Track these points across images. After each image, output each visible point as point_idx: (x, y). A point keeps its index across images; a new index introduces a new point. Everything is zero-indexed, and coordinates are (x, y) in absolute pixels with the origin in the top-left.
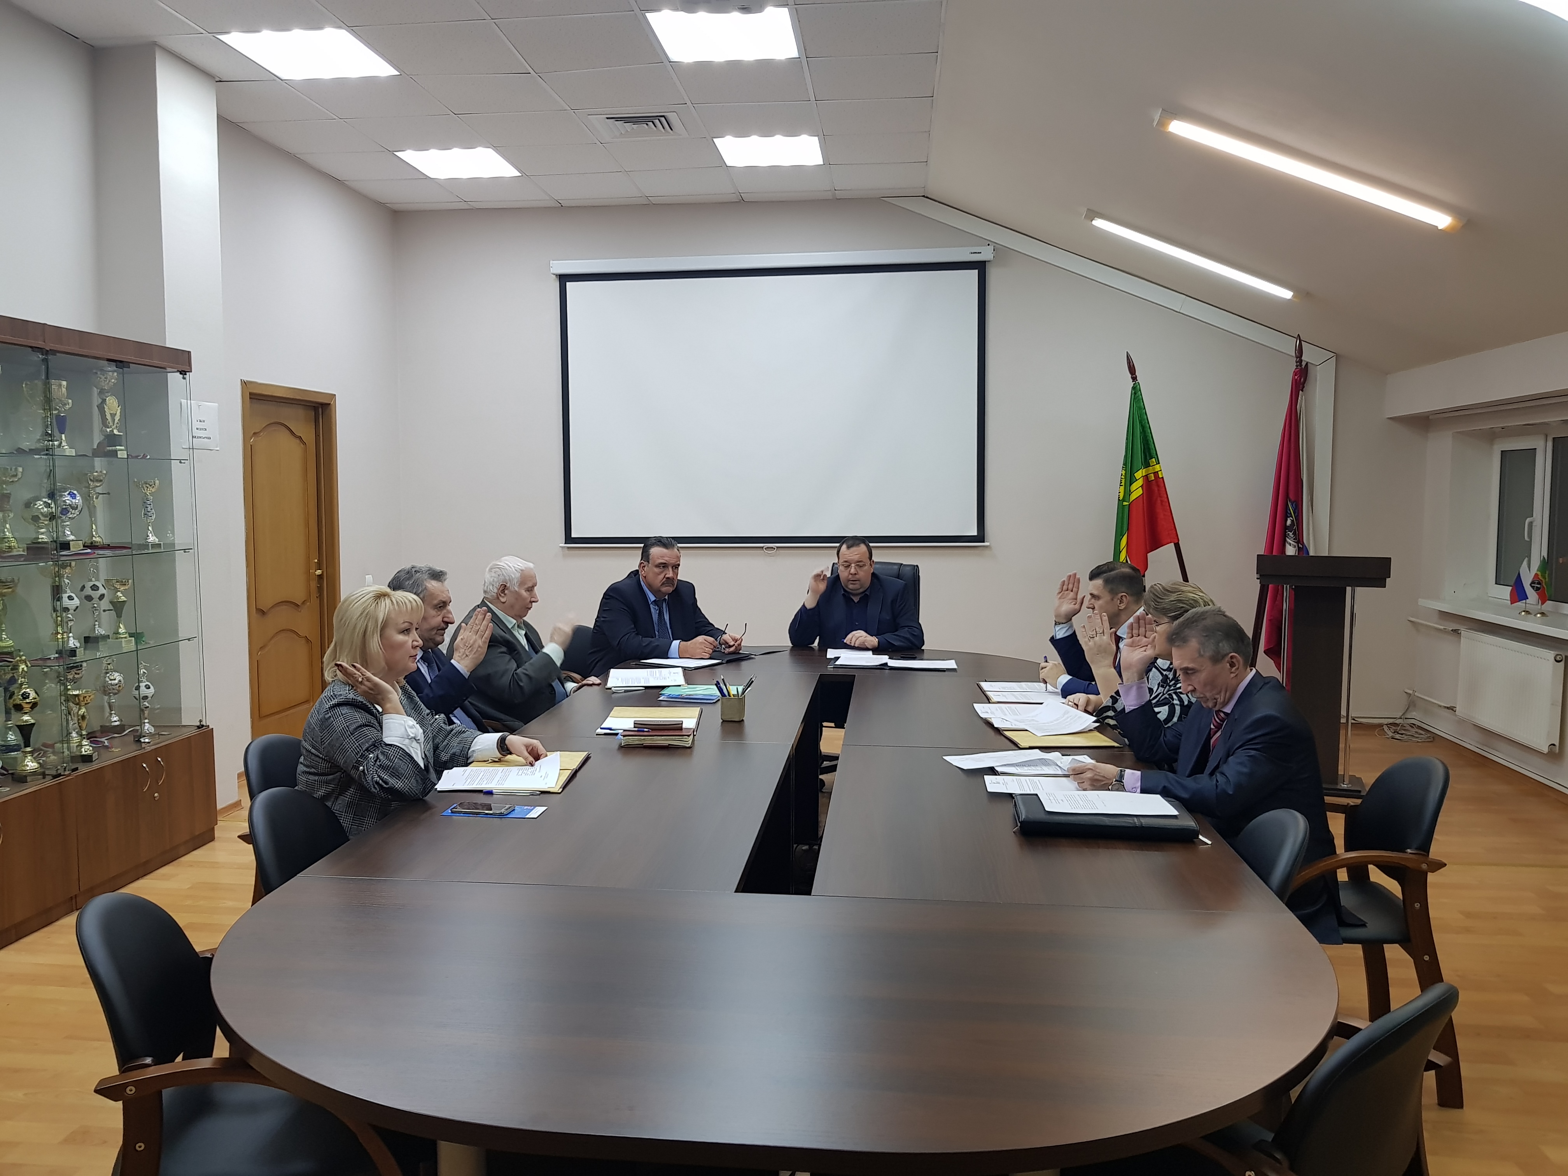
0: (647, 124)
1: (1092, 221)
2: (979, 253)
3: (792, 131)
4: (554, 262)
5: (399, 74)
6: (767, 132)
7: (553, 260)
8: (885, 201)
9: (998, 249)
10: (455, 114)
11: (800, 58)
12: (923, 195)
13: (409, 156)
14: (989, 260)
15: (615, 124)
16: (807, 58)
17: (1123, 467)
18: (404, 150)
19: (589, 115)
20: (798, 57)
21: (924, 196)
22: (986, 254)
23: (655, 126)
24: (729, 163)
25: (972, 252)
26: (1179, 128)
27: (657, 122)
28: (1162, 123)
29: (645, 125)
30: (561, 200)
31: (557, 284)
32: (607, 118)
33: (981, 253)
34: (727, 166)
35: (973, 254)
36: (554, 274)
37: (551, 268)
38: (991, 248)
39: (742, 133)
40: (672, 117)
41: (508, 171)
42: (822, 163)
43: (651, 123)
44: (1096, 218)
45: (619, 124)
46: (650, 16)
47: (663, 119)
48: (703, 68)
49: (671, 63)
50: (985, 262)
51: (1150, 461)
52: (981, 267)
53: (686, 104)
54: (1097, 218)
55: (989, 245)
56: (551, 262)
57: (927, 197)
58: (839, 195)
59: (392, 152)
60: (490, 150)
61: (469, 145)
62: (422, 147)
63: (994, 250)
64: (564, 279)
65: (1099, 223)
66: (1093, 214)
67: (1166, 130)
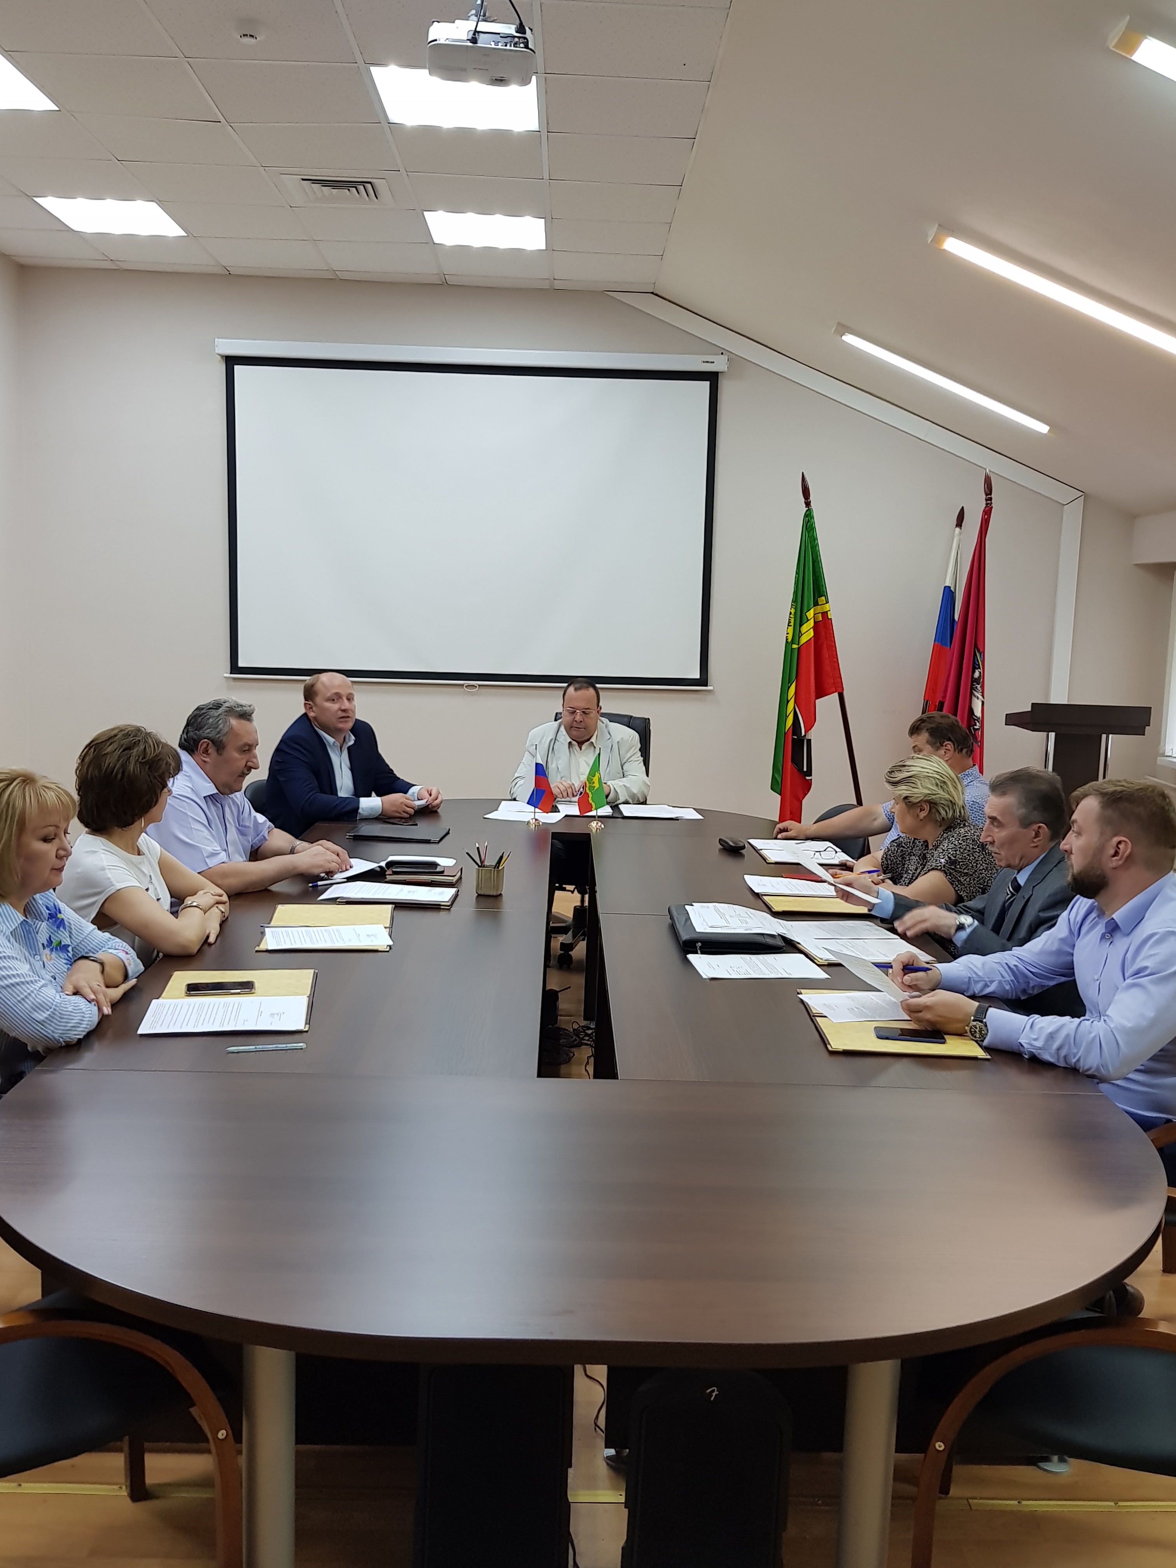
0: (349, 190)
1: (841, 336)
2: (711, 362)
3: (514, 211)
4: (220, 340)
5: (58, 109)
6: (485, 209)
7: (219, 338)
8: (608, 295)
9: (733, 359)
10: (119, 161)
11: (540, 132)
12: (652, 291)
13: (51, 203)
14: (722, 371)
15: (312, 187)
16: (548, 132)
17: (792, 605)
18: (45, 195)
19: (282, 174)
20: (538, 130)
21: (652, 293)
22: (719, 364)
23: (358, 193)
24: (437, 240)
25: (705, 360)
26: (954, 246)
27: (361, 188)
28: (937, 240)
29: (347, 190)
30: (230, 266)
31: (223, 367)
32: (303, 180)
33: (713, 362)
34: (434, 244)
35: (705, 363)
36: (219, 355)
37: (216, 348)
38: (724, 358)
39: (456, 208)
40: (380, 184)
41: (171, 229)
42: (544, 247)
43: (354, 189)
44: (846, 334)
45: (316, 186)
46: (374, 70)
47: (369, 186)
48: (429, 133)
49: (389, 124)
50: (717, 373)
51: (818, 599)
52: (712, 378)
53: (399, 171)
54: (849, 333)
55: (722, 354)
56: (216, 340)
57: (656, 295)
58: (558, 285)
59: (30, 198)
60: (154, 204)
61: (126, 196)
62: (66, 192)
63: (728, 361)
64: (231, 361)
65: (849, 339)
66: (844, 329)
67: (940, 248)
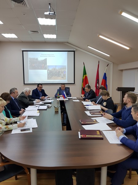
3: (53, 34)
4: (22, 49)
5: (3, 24)
8: (63, 43)
9: (76, 49)
10: (10, 29)
18: (2, 34)
19: (28, 30)
20: (56, 25)
22: (75, 50)
26: (100, 36)
28: (99, 36)
29: (35, 32)
32: (30, 31)
34: (44, 38)
39: (47, 34)
40: (39, 31)
41: (16, 37)
42: (56, 38)
45: (32, 32)
46: (38, 19)
47: (37, 32)
49: (40, 25)
51: (86, 74)
52: (74, 51)
53: (41, 30)
57: (68, 43)
64: (23, 51)
65: (89, 47)
66: (88, 46)
